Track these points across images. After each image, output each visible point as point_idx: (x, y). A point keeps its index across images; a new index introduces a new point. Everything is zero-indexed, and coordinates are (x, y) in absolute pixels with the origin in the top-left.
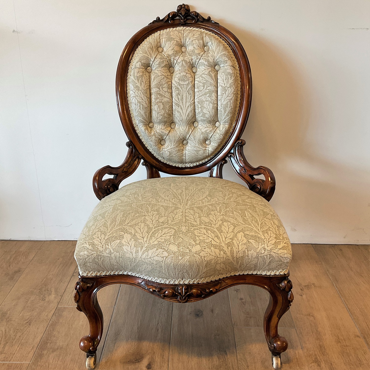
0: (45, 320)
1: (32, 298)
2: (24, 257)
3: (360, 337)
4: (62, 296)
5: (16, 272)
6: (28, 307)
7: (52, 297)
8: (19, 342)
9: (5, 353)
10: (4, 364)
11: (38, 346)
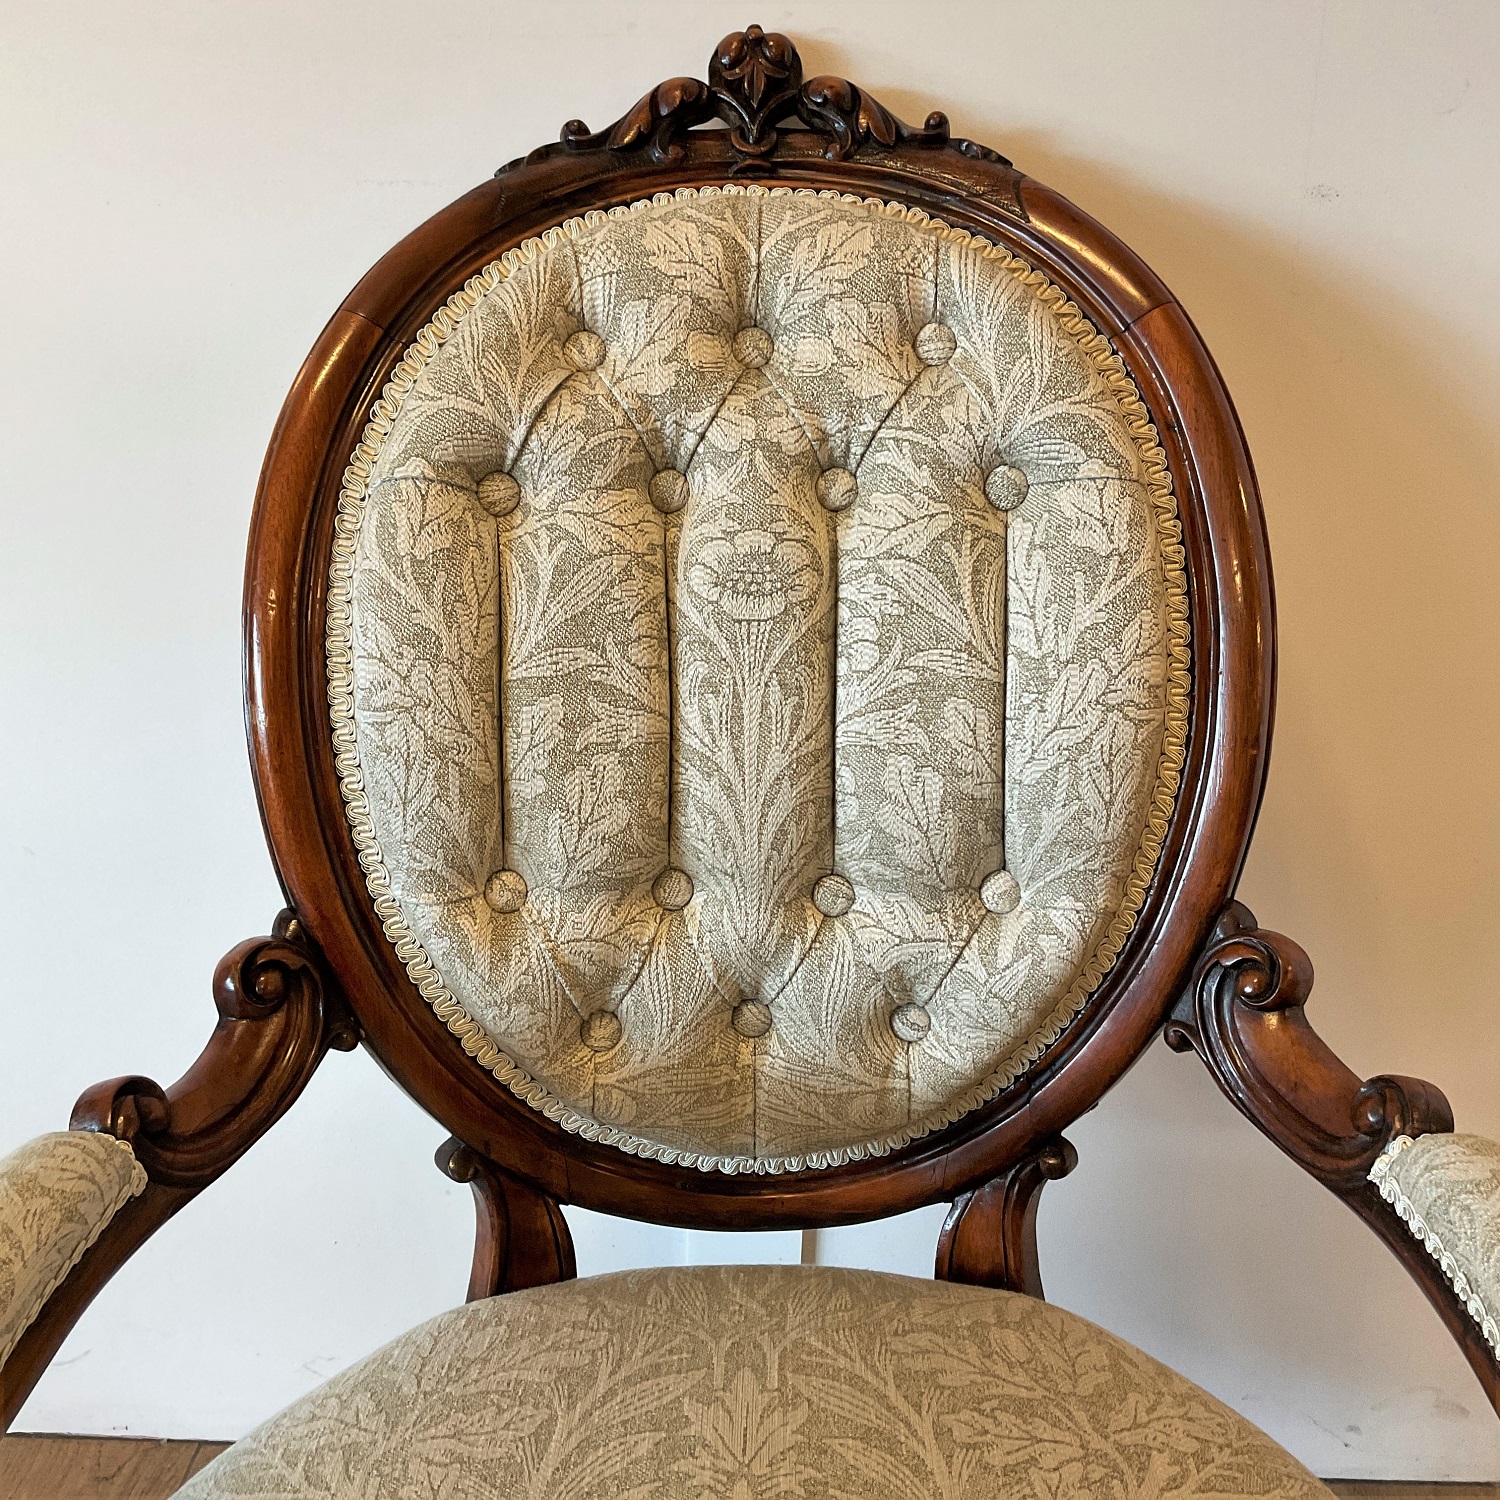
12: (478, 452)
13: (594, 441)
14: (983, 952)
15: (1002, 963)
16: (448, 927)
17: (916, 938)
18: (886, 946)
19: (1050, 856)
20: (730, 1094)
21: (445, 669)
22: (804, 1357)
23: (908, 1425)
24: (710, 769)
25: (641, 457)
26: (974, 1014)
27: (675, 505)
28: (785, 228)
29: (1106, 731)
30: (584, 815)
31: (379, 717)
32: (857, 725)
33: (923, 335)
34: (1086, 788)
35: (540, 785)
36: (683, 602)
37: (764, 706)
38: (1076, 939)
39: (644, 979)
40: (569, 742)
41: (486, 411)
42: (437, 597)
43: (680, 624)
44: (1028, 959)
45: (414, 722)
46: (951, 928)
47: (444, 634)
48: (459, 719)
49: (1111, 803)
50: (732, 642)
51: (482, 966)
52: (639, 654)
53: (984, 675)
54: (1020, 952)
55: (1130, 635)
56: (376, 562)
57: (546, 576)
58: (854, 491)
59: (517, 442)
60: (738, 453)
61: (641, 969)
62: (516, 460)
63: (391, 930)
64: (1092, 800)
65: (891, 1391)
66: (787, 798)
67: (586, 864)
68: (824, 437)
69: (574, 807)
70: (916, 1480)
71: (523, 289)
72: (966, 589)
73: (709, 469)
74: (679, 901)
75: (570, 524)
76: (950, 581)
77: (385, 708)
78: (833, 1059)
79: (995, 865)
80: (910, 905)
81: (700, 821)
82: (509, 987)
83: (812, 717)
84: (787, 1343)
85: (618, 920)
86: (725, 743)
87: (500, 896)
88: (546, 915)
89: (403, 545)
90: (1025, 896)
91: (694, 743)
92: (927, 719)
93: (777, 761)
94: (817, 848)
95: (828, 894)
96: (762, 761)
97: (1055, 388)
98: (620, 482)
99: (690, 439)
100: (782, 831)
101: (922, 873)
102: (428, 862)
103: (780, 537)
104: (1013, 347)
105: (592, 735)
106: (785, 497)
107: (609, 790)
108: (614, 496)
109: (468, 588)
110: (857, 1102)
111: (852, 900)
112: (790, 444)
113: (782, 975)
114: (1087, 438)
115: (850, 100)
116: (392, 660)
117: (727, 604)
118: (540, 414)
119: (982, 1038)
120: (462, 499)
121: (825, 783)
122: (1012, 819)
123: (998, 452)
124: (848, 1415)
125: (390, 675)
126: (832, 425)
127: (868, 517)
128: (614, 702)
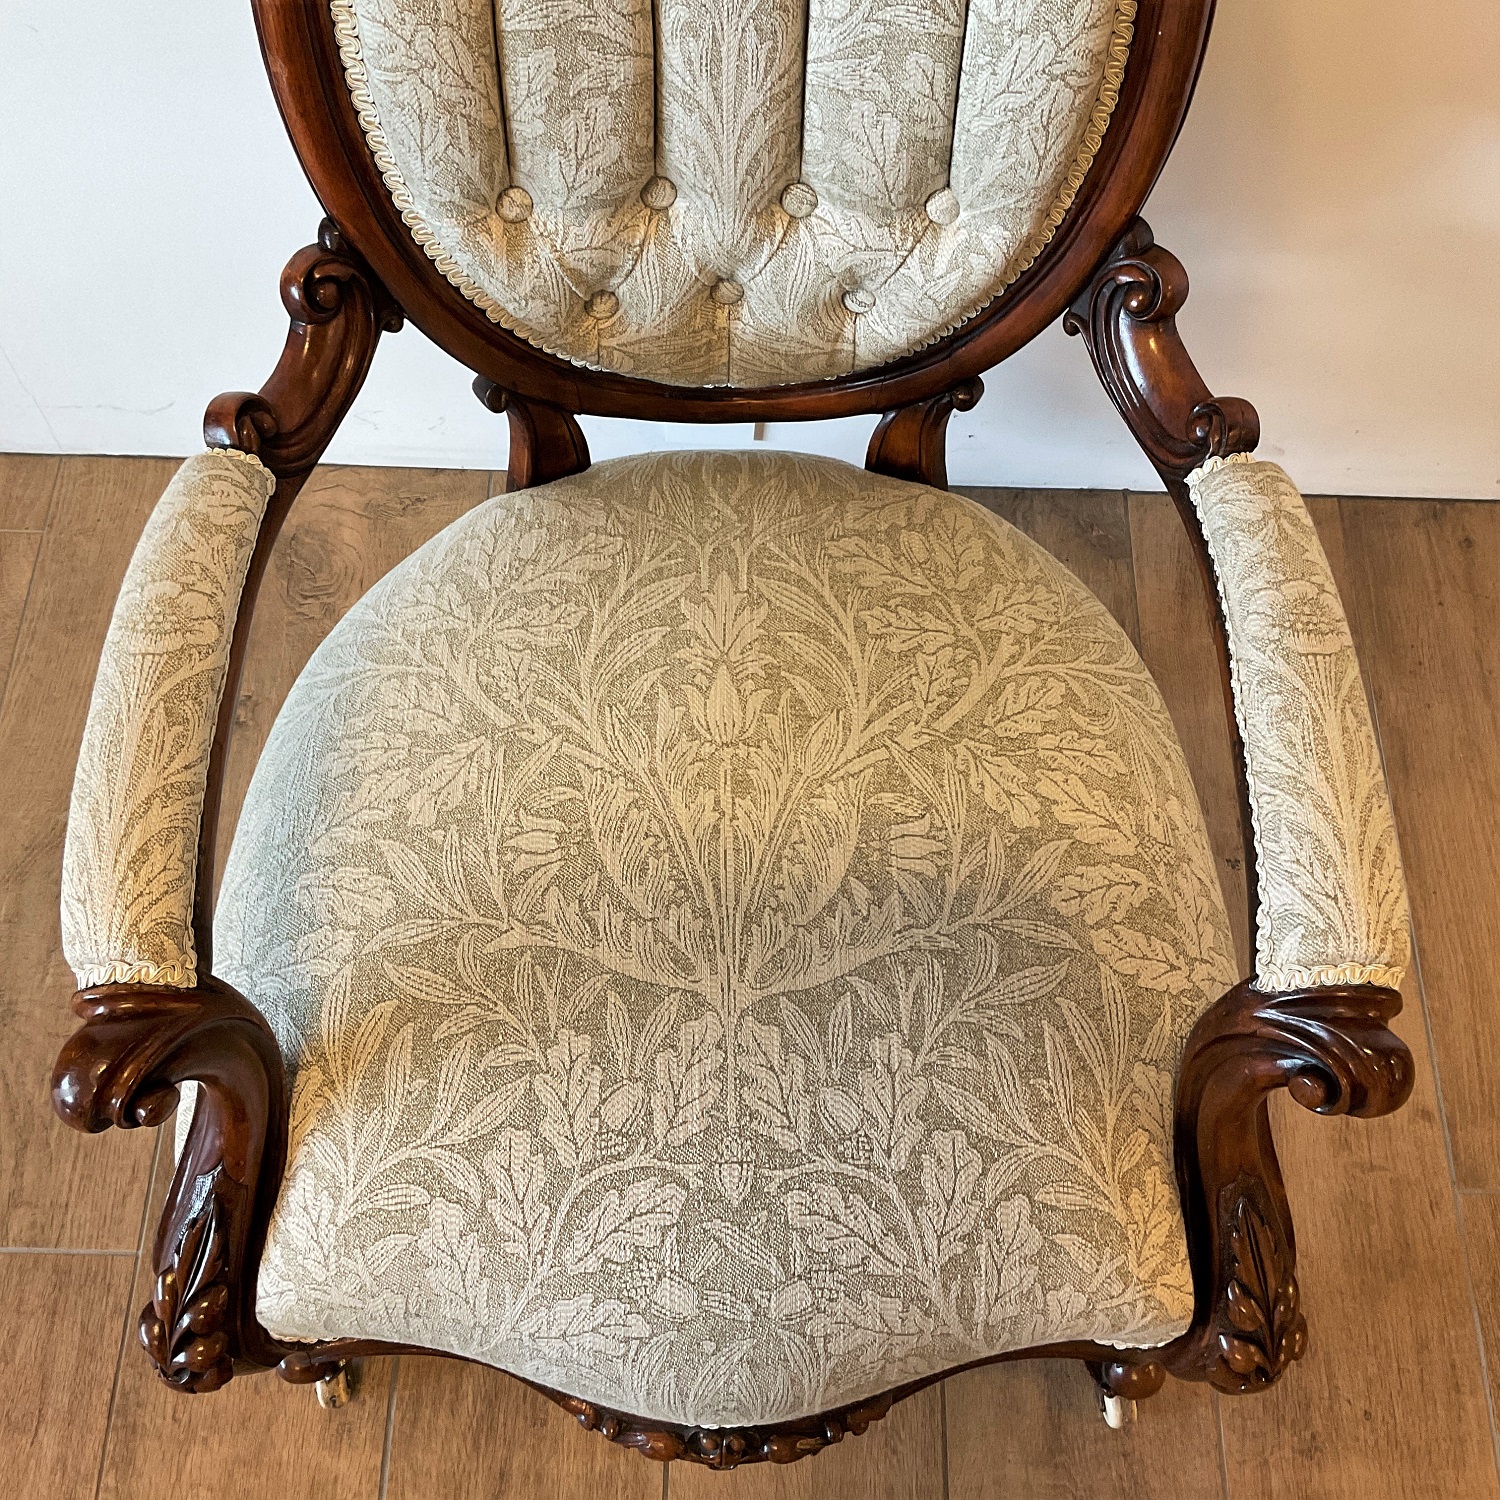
14: (923, 261)
15: (938, 272)
16: (470, 244)
17: (867, 247)
18: (842, 253)
19: (986, 194)
20: (709, 350)
21: (444, 31)
22: (766, 561)
23: (837, 620)
24: (692, 105)
26: (911, 308)
29: (1047, 98)
30: (581, 151)
31: (390, 77)
32: (824, 68)
34: (1024, 144)
35: (539, 127)
37: (741, 50)
39: (637, 273)
40: (563, 89)
44: (959, 272)
45: (423, 82)
46: (898, 240)
48: (463, 76)
49: (1044, 157)
52: (631, 3)
53: (946, 31)
54: (953, 266)
55: (1081, 9)
61: (634, 266)
63: (418, 235)
64: (1028, 155)
65: (826, 592)
66: (761, 132)
67: (584, 191)
69: (572, 146)
70: (839, 664)
74: (664, 204)
77: (395, 69)
78: (794, 330)
79: (940, 185)
80: (864, 220)
81: (683, 149)
82: (525, 288)
83: (785, 58)
84: (753, 548)
85: (613, 230)
86: (705, 83)
87: (511, 212)
88: (551, 225)
90: (964, 215)
91: (678, 81)
92: (887, 71)
93: (753, 99)
94: (786, 168)
95: (793, 200)
96: (738, 100)
100: (756, 158)
101: (876, 199)
102: (447, 196)
105: (583, 81)
107: (601, 129)
110: (813, 359)
111: (815, 205)
113: (754, 268)
116: (396, 26)
119: (917, 324)
121: (794, 113)
122: (957, 158)
124: (796, 613)
125: (396, 40)
128: (603, 50)
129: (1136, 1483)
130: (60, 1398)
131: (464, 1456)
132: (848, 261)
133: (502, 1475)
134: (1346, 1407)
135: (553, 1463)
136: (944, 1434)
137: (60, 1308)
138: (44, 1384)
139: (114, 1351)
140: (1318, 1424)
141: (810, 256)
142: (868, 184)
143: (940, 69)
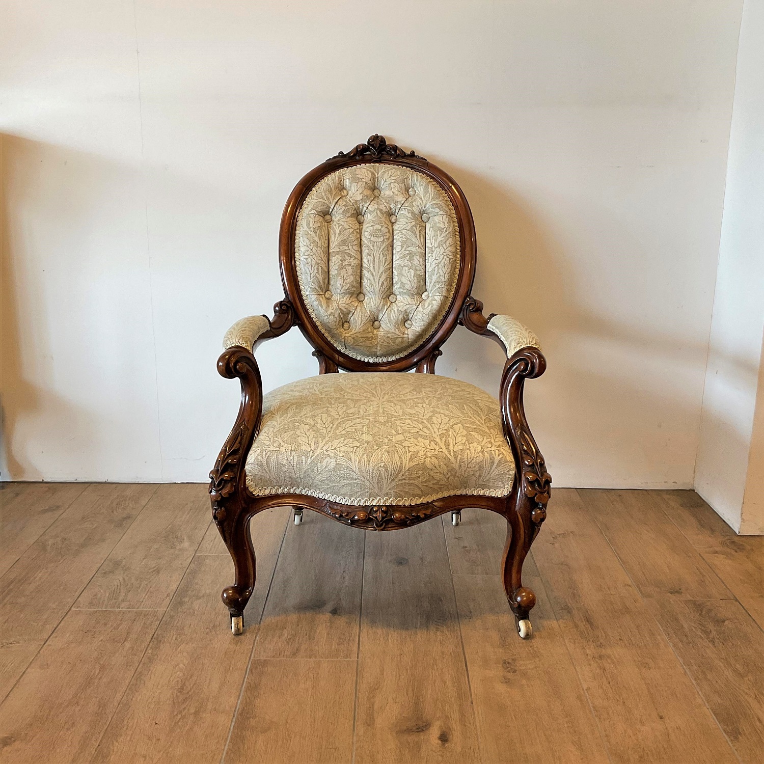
0: (181, 568)
1: (156, 546)
2: (133, 502)
3: (630, 586)
4: (200, 544)
5: (125, 519)
6: (151, 555)
7: (186, 544)
8: (147, 591)
9: (129, 601)
10: (129, 612)
11: (175, 593)
12: (325, 210)
13: (347, 208)
14: (422, 306)
15: (426, 308)
16: (318, 300)
17: (409, 304)
18: (403, 306)
19: (434, 286)
20: (372, 339)
21: (319, 248)
24: (369, 271)
25: (355, 212)
26: (421, 318)
27: (362, 221)
28: (383, 170)
29: (444, 259)
30: (345, 278)
31: (306, 257)
32: (397, 262)
33: (410, 190)
34: (440, 271)
35: (336, 272)
36: (364, 239)
37: (379, 258)
38: (440, 302)
39: (355, 314)
40: (342, 264)
41: (327, 202)
42: (318, 235)
43: (362, 243)
44: (430, 306)
45: (313, 258)
46: (416, 302)
47: (318, 241)
48: (321, 258)
49: (445, 274)
50: (373, 246)
51: (324, 308)
52: (356, 248)
53: (422, 251)
55: (448, 242)
56: (306, 228)
57: (338, 232)
58: (397, 219)
59: (332, 208)
60: (374, 211)
61: (355, 311)
62: (332, 212)
63: (306, 302)
64: (442, 274)
66: (384, 277)
67: (345, 288)
68: (391, 209)
69: (343, 277)
71: (333, 180)
72: (418, 235)
73: (368, 214)
74: (362, 299)
75: (342, 223)
76: (415, 234)
78: (393, 331)
79: (425, 290)
80: (408, 297)
81: (367, 281)
82: (329, 312)
83: (389, 261)
85: (350, 301)
86: (372, 265)
87: (327, 295)
88: (336, 299)
89: (311, 225)
90: (430, 295)
91: (366, 266)
92: (410, 260)
93: (382, 269)
94: (390, 288)
95: (392, 298)
96: (379, 269)
97: (433, 199)
98: (352, 216)
99: (365, 209)
100: (383, 283)
101: (410, 291)
102: (314, 286)
103: (382, 226)
104: (426, 192)
105: (346, 263)
106: (383, 219)
107: (349, 274)
108: (350, 219)
109: (323, 233)
110: (398, 339)
111: (397, 299)
112: (384, 210)
113: (383, 313)
114: (440, 207)
115: (395, 148)
116: (310, 247)
117: (372, 239)
118: (337, 203)
119: (422, 323)
120: (322, 218)
121: (391, 274)
122: (427, 279)
123: (424, 211)
125: (308, 249)
126: (392, 206)
127: (399, 223)
128: (350, 257)
129: (536, 652)
130: (133, 636)
131: (283, 645)
132: (406, 307)
133: (297, 650)
134: (612, 638)
135: (317, 647)
136: (462, 643)
137: (136, 620)
138: (128, 633)
139: (156, 627)
140: (602, 641)
141: (396, 309)
142: (408, 287)
143: (421, 259)
